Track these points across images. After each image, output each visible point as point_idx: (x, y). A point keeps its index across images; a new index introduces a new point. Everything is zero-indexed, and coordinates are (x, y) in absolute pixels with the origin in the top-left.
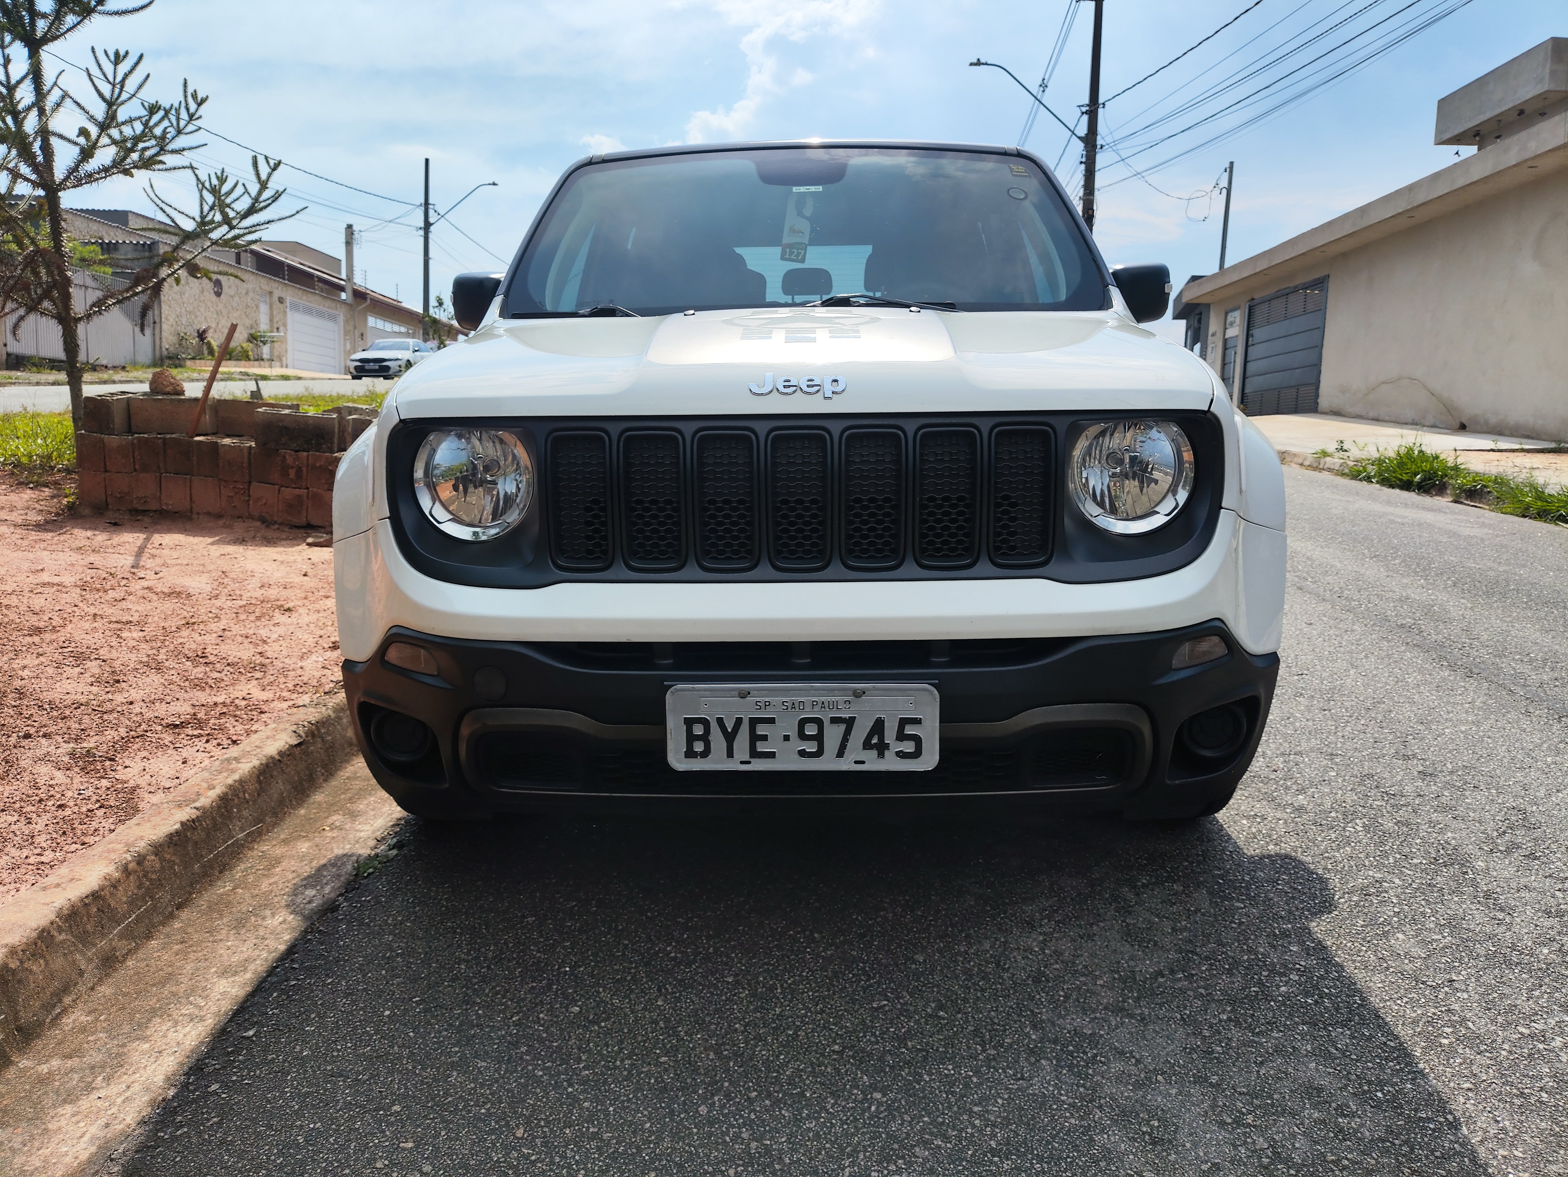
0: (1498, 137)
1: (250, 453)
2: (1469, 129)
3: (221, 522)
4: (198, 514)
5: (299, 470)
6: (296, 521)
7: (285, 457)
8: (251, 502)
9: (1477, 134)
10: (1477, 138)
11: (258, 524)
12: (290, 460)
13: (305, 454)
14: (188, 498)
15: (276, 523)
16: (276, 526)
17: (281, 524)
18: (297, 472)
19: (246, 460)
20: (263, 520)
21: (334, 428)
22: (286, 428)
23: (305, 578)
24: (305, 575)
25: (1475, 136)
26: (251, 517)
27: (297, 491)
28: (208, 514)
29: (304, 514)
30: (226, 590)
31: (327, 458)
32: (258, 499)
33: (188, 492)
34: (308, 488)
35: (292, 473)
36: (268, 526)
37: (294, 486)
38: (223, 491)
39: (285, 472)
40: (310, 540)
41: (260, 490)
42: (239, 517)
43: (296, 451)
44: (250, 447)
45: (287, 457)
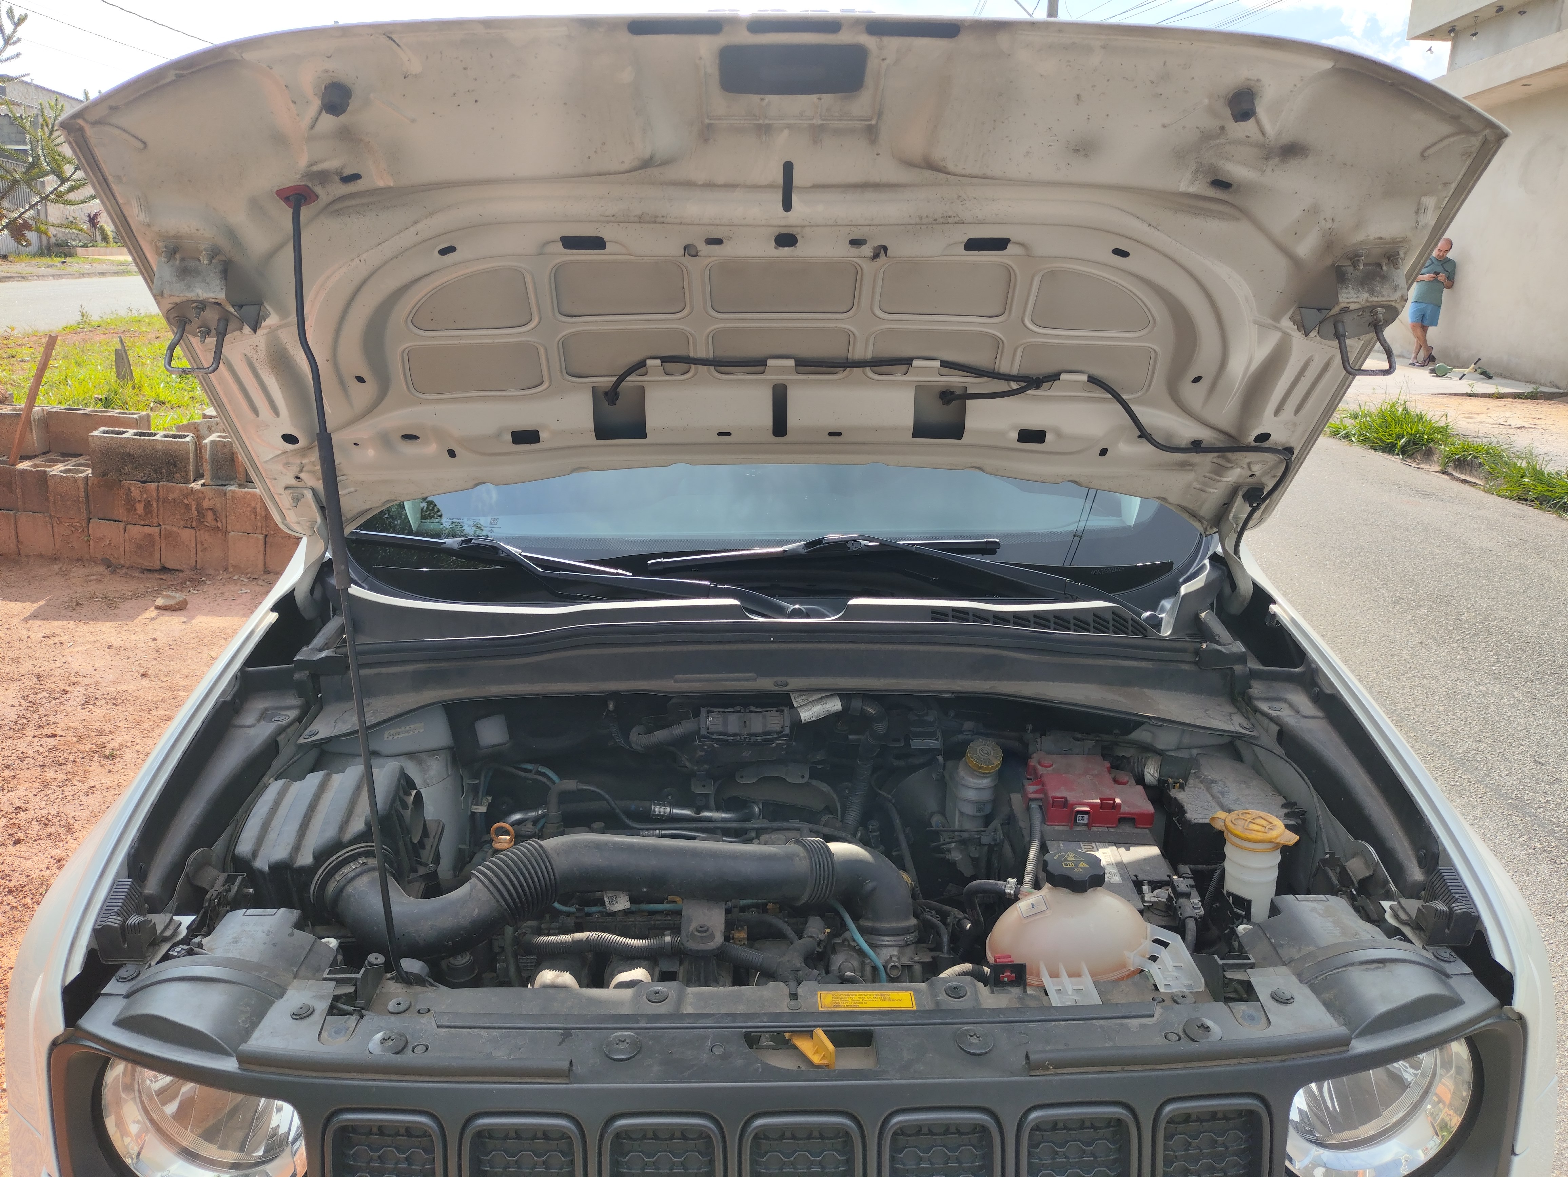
0: (1474, 35)
1: (87, 484)
2: (1445, 24)
3: (56, 568)
4: (28, 556)
5: (148, 505)
6: (147, 564)
7: (130, 489)
8: (92, 543)
9: (1452, 30)
10: (1452, 35)
11: (101, 569)
12: (135, 493)
13: (154, 485)
14: (14, 539)
15: (123, 566)
16: (124, 571)
17: (130, 567)
18: (145, 507)
19: (82, 494)
20: (108, 564)
21: (188, 453)
22: (129, 455)
23: (145, 682)
24: (144, 675)
25: (1450, 32)
26: (93, 560)
27: (147, 530)
28: (41, 556)
29: (157, 555)
30: (36, 716)
31: (181, 490)
32: (102, 539)
33: (13, 532)
34: (160, 525)
35: (140, 508)
36: (113, 572)
37: (143, 523)
38: (56, 529)
39: (130, 505)
40: (160, 602)
41: (101, 529)
42: (78, 560)
43: (144, 482)
44: (87, 477)
45: (133, 489)
